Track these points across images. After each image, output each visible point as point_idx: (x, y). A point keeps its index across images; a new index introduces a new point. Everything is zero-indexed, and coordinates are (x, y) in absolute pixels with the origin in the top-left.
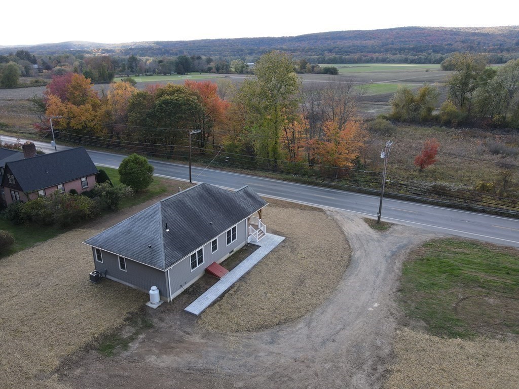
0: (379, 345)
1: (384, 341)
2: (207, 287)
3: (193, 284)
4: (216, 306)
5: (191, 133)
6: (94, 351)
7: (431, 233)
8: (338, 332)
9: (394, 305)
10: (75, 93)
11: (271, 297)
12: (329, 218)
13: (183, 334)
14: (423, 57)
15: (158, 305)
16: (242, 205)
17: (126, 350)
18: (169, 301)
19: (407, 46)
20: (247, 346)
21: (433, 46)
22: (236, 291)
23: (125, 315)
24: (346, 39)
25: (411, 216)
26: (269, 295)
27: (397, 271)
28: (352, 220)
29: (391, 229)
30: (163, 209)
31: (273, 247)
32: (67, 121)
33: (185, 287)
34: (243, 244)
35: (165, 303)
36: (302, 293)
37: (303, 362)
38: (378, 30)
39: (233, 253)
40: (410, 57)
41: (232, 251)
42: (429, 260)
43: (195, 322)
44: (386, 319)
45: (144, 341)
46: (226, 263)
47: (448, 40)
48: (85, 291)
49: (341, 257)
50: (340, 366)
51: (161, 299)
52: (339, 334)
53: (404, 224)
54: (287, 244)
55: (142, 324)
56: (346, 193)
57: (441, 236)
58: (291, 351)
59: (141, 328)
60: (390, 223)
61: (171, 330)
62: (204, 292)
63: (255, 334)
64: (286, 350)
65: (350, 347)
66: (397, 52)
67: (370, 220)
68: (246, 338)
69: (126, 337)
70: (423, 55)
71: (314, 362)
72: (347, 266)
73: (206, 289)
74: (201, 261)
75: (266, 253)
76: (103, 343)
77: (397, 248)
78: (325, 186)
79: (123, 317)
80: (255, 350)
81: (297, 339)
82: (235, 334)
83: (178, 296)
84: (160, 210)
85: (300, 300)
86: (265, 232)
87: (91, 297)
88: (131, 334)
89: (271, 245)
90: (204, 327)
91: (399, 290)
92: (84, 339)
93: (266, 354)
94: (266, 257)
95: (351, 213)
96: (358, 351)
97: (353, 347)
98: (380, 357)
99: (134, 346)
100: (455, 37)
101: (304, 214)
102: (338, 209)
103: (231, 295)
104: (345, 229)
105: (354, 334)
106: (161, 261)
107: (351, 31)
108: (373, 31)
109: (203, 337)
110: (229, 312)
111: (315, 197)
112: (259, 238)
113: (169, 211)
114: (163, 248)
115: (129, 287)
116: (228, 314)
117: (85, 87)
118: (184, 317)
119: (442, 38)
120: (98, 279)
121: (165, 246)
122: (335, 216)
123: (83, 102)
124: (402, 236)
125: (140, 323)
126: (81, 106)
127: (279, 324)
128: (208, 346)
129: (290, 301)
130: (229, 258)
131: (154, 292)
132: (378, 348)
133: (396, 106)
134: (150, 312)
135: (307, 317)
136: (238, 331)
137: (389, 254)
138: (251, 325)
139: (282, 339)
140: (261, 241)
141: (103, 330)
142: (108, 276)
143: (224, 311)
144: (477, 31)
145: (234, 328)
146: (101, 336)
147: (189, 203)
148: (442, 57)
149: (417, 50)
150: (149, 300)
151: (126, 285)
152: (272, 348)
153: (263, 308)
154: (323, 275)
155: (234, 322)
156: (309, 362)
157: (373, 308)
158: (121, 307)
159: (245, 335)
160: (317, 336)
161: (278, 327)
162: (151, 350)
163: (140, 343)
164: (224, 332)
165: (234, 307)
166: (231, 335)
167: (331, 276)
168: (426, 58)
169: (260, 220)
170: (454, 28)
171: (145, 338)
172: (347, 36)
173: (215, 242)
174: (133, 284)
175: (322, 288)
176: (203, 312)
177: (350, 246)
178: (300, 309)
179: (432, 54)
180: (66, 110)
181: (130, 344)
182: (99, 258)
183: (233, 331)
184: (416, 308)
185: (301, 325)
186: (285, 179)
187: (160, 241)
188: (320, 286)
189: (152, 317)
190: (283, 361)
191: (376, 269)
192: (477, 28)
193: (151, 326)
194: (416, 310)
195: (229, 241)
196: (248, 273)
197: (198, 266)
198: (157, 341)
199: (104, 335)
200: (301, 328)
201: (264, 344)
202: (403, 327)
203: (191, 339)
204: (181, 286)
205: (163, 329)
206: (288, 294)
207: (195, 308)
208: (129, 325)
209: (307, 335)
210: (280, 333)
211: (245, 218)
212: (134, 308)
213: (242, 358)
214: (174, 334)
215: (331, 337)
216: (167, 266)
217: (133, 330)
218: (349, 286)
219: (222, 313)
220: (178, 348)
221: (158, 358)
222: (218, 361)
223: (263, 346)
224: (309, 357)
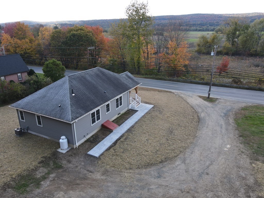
0: (244, 176)
1: (246, 173)
2: (104, 137)
3: (93, 135)
4: (112, 150)
5: (89, 48)
6: (10, 189)
7: (243, 103)
8: (208, 167)
9: (242, 146)
10: (19, 33)
11: (152, 143)
12: (177, 96)
13: (86, 172)
14: (205, 28)
15: (66, 151)
16: (125, 82)
17: (38, 188)
18: (75, 148)
19: (197, 23)
20: (139, 180)
21: (209, 23)
22: (126, 139)
23: (40, 158)
24: (166, 19)
25: (227, 94)
26: (150, 141)
27: (233, 124)
28: (192, 97)
29: (217, 101)
30: (69, 81)
31: (146, 111)
32: (14, 49)
33: (88, 137)
34: (126, 109)
35: (72, 149)
36: (173, 140)
37: (188, 192)
38: (181, 15)
39: (120, 115)
40: (198, 28)
41: (119, 114)
42: (251, 117)
43: (96, 162)
44: (240, 156)
45: (54, 180)
46: (116, 121)
47: (216, 20)
48: (10, 142)
49: (193, 116)
50: (220, 195)
51: (69, 146)
52: (209, 168)
53: (224, 98)
54: (155, 109)
55: (53, 166)
56: (183, 84)
57: (250, 105)
58: (176, 183)
59: (53, 169)
60: (215, 98)
61: (77, 169)
62: (101, 141)
63: (144, 170)
64: (172, 183)
65: (222, 178)
66: (192, 26)
67: (203, 97)
68: (138, 174)
69: (39, 176)
70: (205, 27)
71: (197, 192)
72: (198, 122)
73: (103, 139)
74: (98, 118)
75: (143, 114)
76: (19, 182)
77: (226, 111)
78: (170, 80)
79: (39, 160)
80: (147, 184)
81: (178, 174)
82: (128, 171)
83: (82, 144)
84: (68, 81)
85: (173, 144)
86: (140, 102)
87: (15, 146)
88: (44, 174)
89: (145, 109)
90: (103, 166)
91: (241, 136)
92: (3, 179)
93: (157, 186)
94: (143, 117)
95: (190, 93)
96: (230, 182)
97: (224, 178)
98: (249, 186)
99: (45, 184)
100: (220, 18)
101: (162, 94)
102: (181, 91)
103: (122, 142)
104: (189, 102)
105: (221, 167)
106: (68, 116)
107: (168, 16)
108: (180, 15)
109: (103, 174)
110: (122, 154)
111: (165, 86)
112: (137, 106)
113: (75, 82)
114: (70, 106)
115: (45, 138)
116: (121, 156)
117: (25, 29)
118: (87, 159)
119: (213, 19)
120: (21, 134)
121: (71, 106)
122: (180, 95)
123: (24, 38)
124: (226, 105)
125: (52, 165)
126: (23, 40)
127: (161, 162)
128: (107, 182)
129: (166, 145)
130: (117, 118)
131: (63, 141)
132: (244, 179)
133: (199, 46)
134: (60, 156)
135: (181, 156)
136: (131, 169)
137: (223, 114)
138: (140, 163)
139: (167, 174)
140: (138, 107)
141: (21, 171)
142: (29, 132)
143: (118, 154)
144: (230, 16)
145: (127, 166)
146: (19, 176)
147: (89, 78)
148: (214, 28)
149: (201, 25)
150: (60, 147)
151: (42, 137)
152: (161, 181)
153: (147, 150)
154: (185, 127)
155: (126, 161)
156: (193, 192)
157: (227, 148)
158: (37, 153)
159: (137, 171)
160: (193, 171)
161: (161, 164)
162: (60, 187)
163: (51, 181)
164: (119, 170)
165: (125, 150)
166: (126, 171)
167: (190, 128)
168: (206, 29)
169: (136, 94)
170: (219, 14)
171: (55, 177)
172: (167, 18)
173: (108, 106)
174: (48, 136)
175: (186, 136)
176: (102, 154)
177: (196, 111)
178: (175, 150)
179: (209, 26)
180: (13, 42)
181: (42, 183)
182: (23, 118)
183: (126, 168)
184: (258, 148)
185: (178, 162)
186: (146, 78)
187: (68, 102)
188: (185, 134)
189: (61, 160)
190: (171, 192)
191: (218, 123)
192: (230, 14)
193: (60, 167)
194: (259, 149)
195: (117, 106)
196: (133, 127)
197: (96, 122)
198: (65, 179)
199: (20, 176)
200: (179, 165)
201: (153, 178)
202: (255, 162)
203: (93, 176)
204: (84, 136)
205: (70, 169)
206: (164, 141)
207: (96, 151)
208: (43, 167)
209: (185, 170)
210: (164, 169)
211: (127, 90)
212: (47, 153)
213: (137, 191)
214: (80, 173)
215: (204, 171)
216: (73, 119)
217: (46, 170)
218: (204, 134)
219: (117, 155)
220: (83, 184)
221: (65, 193)
222: (118, 195)
223: (153, 180)
224: (192, 188)
